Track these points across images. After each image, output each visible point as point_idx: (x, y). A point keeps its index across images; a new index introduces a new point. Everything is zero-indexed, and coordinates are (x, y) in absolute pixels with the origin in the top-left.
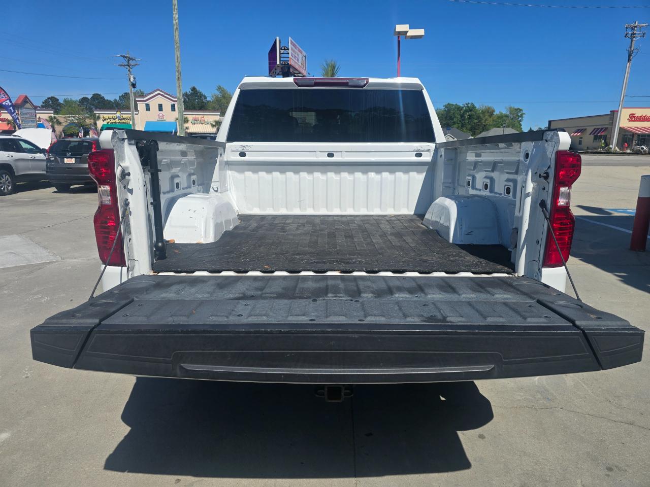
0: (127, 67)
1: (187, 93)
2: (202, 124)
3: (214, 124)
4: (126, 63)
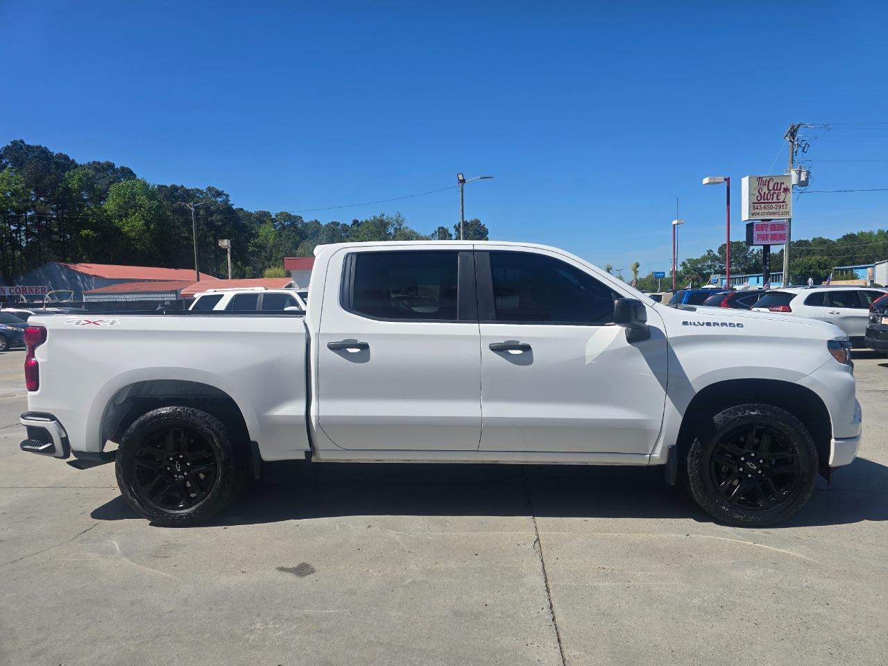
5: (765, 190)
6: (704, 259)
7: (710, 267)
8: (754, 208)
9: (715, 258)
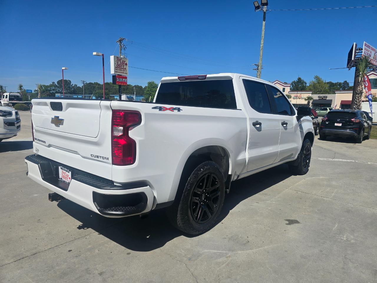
0: (257, 70)
1: (295, 81)
2: (299, 99)
3: (307, 99)
4: (257, 68)
5: (119, 63)
6: (51, 86)
7: (54, 90)
8: (116, 69)
9: (56, 86)
